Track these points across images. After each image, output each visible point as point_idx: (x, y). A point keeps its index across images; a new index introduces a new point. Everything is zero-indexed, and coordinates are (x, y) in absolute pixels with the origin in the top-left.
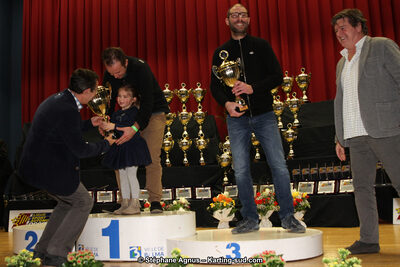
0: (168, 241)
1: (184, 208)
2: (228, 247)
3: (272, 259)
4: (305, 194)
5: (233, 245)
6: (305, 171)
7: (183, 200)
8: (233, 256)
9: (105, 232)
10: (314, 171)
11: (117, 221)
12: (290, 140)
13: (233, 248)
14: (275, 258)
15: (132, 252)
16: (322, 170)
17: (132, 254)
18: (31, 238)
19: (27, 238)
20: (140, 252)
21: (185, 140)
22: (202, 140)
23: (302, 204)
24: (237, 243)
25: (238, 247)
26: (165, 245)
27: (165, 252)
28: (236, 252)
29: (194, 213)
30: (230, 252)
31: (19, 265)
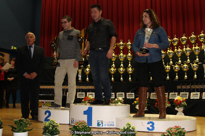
0: (116, 118)
1: (121, 102)
2: (148, 123)
3: (179, 130)
4: (184, 99)
5: (151, 122)
6: (184, 87)
7: (121, 98)
8: (151, 128)
9: (85, 113)
10: (188, 87)
12: (176, 70)
13: (151, 124)
14: (181, 130)
16: (193, 87)
17: (98, 124)
18: (48, 114)
19: (45, 114)
20: (102, 123)
21: (122, 69)
22: (130, 69)
23: (183, 103)
24: (154, 121)
25: (153, 124)
26: (115, 121)
27: (115, 124)
28: (152, 126)
29: (129, 105)
30: (149, 126)
31: (49, 126)
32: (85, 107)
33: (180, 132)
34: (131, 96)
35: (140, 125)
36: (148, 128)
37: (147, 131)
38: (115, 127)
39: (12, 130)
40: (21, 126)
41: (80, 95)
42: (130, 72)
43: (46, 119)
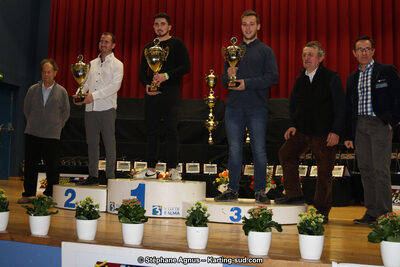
0: (184, 203)
2: (232, 210)
5: (236, 209)
8: (236, 217)
9: (133, 193)
11: (144, 185)
13: (236, 211)
15: (154, 210)
17: (154, 212)
18: (70, 195)
19: (66, 194)
20: (161, 210)
22: (211, 123)
24: (241, 207)
25: (239, 211)
26: (181, 206)
27: (181, 212)
28: (238, 214)
29: (204, 183)
30: (233, 214)
31: (85, 207)
32: (133, 184)
33: (265, 214)
34: (210, 169)
35: (220, 212)
36: (232, 218)
37: (231, 222)
38: (181, 216)
39: (28, 213)
40: (42, 207)
41: (122, 166)
42: (211, 128)
43: (67, 204)
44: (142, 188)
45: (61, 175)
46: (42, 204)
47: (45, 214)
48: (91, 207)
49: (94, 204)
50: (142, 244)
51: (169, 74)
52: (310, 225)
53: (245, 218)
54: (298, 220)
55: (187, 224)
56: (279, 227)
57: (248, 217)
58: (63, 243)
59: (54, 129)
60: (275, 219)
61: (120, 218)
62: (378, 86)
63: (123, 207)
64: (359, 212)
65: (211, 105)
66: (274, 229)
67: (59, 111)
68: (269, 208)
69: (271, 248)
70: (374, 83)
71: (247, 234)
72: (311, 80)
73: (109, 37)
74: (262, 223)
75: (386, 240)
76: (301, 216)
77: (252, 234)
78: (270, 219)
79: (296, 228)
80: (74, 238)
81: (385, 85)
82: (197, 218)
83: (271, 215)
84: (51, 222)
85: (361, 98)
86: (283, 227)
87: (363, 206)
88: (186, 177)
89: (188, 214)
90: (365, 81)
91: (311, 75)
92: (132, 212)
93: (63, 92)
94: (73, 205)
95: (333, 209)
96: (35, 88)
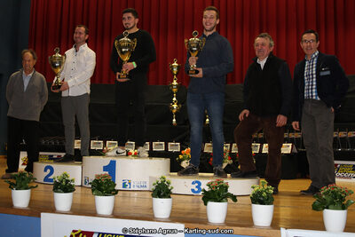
0: (150, 177)
2: (193, 183)
5: (197, 182)
8: (196, 190)
9: (105, 168)
11: (115, 162)
13: (197, 184)
15: (124, 184)
17: (124, 185)
18: (49, 171)
19: (45, 170)
20: (130, 184)
22: (175, 106)
24: (201, 181)
25: (200, 184)
26: (148, 180)
27: (148, 185)
28: (198, 187)
29: (168, 160)
30: (194, 187)
31: (62, 181)
32: (105, 161)
34: (174, 147)
35: (182, 185)
36: (193, 190)
37: (191, 193)
38: (148, 189)
39: (10, 187)
40: (23, 182)
41: (96, 145)
42: (174, 111)
43: (46, 179)
44: (113, 164)
45: (41, 153)
46: (23, 179)
47: (26, 189)
48: (67, 181)
49: (70, 179)
50: (113, 214)
51: (137, 63)
52: (261, 196)
53: (204, 190)
54: (251, 192)
55: (154, 196)
56: (234, 198)
57: (207, 189)
58: (42, 214)
59: (34, 112)
60: (230, 191)
61: (93, 191)
62: (322, 74)
63: (96, 181)
64: (305, 184)
65: (175, 90)
66: (230, 200)
67: (38, 95)
68: (225, 181)
69: (227, 216)
70: (318, 71)
71: (206, 204)
72: (262, 67)
73: (83, 29)
74: (219, 194)
75: (327, 208)
76: (253, 188)
77: (210, 204)
78: (227, 190)
79: (249, 198)
80: (52, 210)
81: (328, 73)
82: (162, 191)
83: (227, 187)
84: (32, 195)
85: (307, 84)
86: (237, 198)
87: (309, 178)
88: (152, 154)
89: (154, 187)
90: (310, 69)
91: (262, 63)
92: (104, 186)
93: (42, 79)
94: (51, 180)
95: (282, 181)
96: (16, 76)
